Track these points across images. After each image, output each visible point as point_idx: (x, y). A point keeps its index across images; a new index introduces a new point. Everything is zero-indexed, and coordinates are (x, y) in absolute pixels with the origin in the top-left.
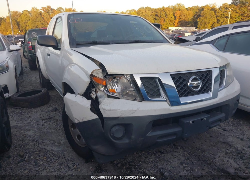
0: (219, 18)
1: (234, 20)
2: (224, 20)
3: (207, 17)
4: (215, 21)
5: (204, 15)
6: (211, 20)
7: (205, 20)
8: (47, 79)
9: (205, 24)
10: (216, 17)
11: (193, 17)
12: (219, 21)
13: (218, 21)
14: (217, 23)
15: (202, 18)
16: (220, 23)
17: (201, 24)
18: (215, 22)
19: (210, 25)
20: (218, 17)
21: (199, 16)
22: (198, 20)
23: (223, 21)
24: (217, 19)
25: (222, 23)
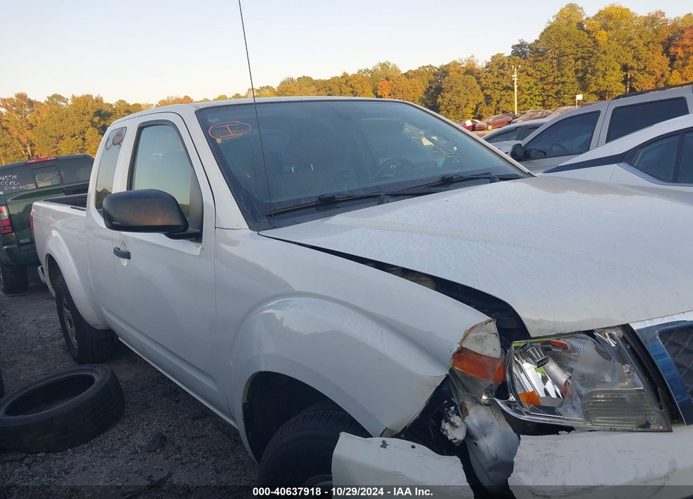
0: (488, 92)
1: (527, 92)
2: (501, 95)
3: (459, 92)
4: (482, 99)
5: (451, 87)
6: (470, 97)
7: (456, 98)
9: (457, 108)
10: (483, 89)
11: (425, 93)
12: (491, 99)
13: (488, 99)
14: (487, 104)
15: (448, 96)
16: (494, 103)
17: (448, 111)
18: (481, 103)
19: (471, 111)
20: (488, 88)
21: (439, 90)
22: (439, 100)
23: (501, 99)
24: (485, 95)
25: (498, 102)
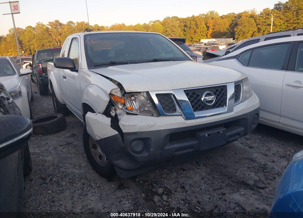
0: (260, 26)
1: (279, 27)
2: (266, 28)
3: (246, 26)
4: (256, 29)
5: (242, 24)
6: (250, 29)
7: (243, 29)
8: (62, 103)
9: (244, 33)
10: (257, 25)
11: (230, 26)
12: (261, 30)
13: (259, 30)
14: (258, 32)
15: (240, 27)
16: (262, 32)
17: (239, 35)
18: (256, 31)
19: (250, 35)
20: (259, 25)
21: (236, 25)
22: (236, 29)
23: (265, 30)
24: (258, 28)
25: (264, 31)
